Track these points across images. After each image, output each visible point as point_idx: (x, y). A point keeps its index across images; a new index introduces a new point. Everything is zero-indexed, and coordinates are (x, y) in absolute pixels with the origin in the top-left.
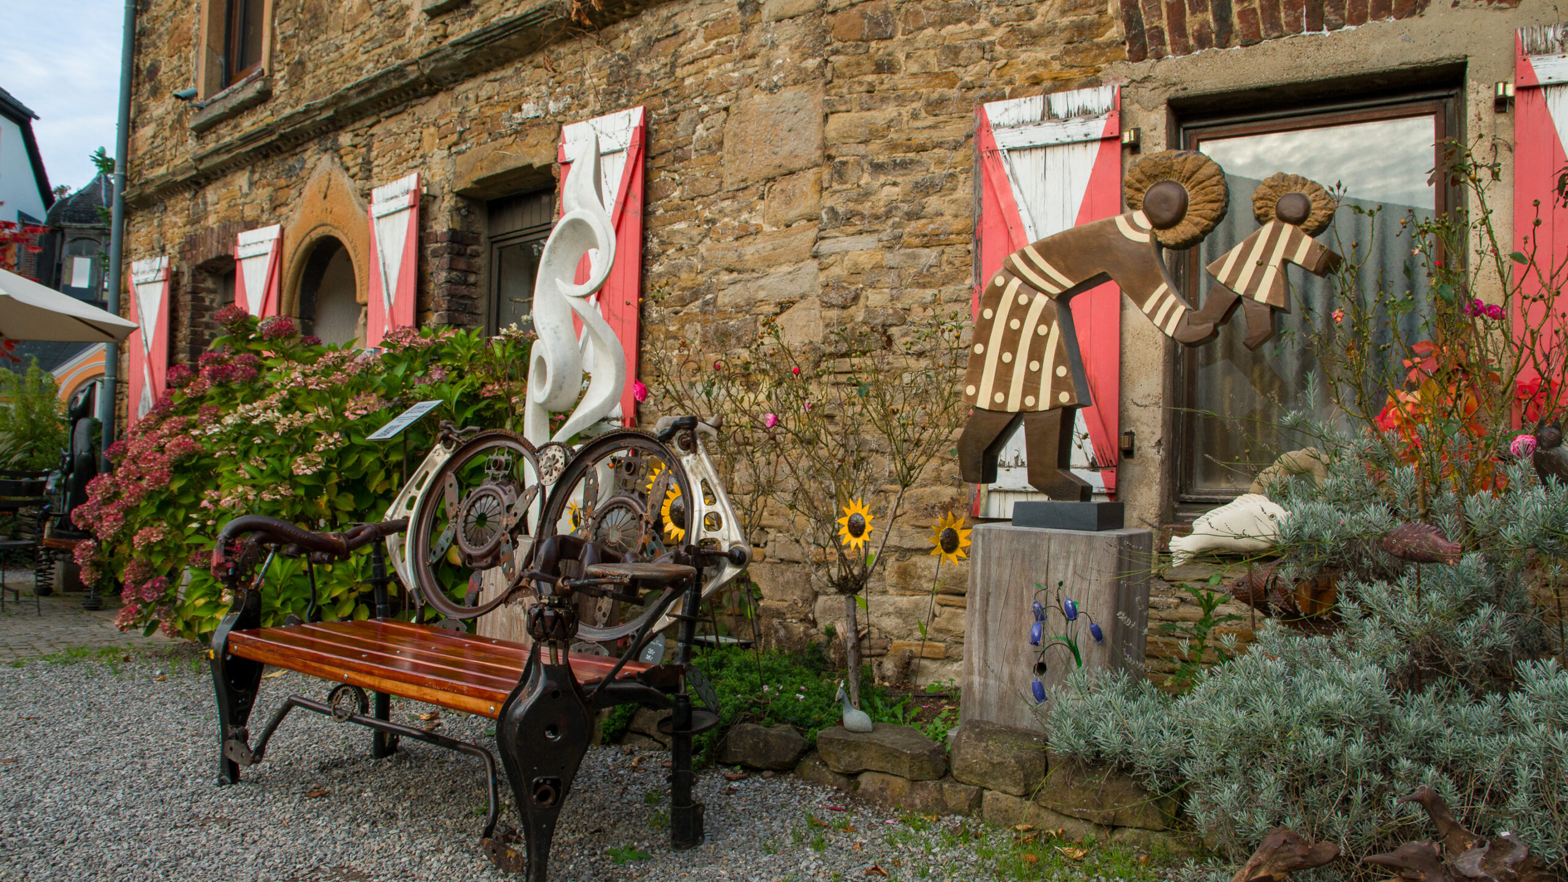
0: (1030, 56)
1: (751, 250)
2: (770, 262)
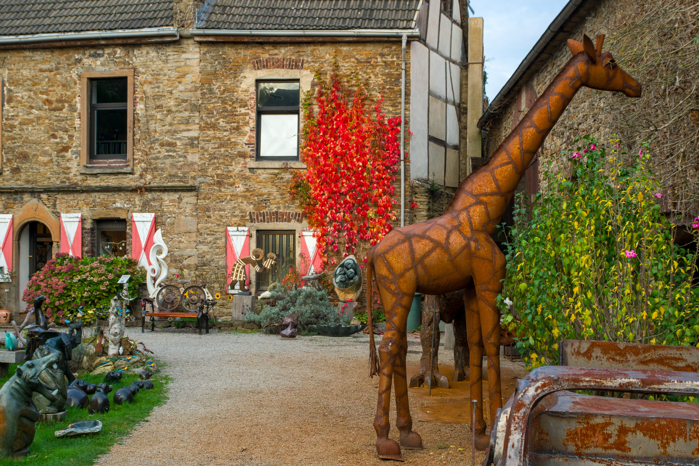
0: (234, 219)
1: (182, 245)
2: (186, 248)
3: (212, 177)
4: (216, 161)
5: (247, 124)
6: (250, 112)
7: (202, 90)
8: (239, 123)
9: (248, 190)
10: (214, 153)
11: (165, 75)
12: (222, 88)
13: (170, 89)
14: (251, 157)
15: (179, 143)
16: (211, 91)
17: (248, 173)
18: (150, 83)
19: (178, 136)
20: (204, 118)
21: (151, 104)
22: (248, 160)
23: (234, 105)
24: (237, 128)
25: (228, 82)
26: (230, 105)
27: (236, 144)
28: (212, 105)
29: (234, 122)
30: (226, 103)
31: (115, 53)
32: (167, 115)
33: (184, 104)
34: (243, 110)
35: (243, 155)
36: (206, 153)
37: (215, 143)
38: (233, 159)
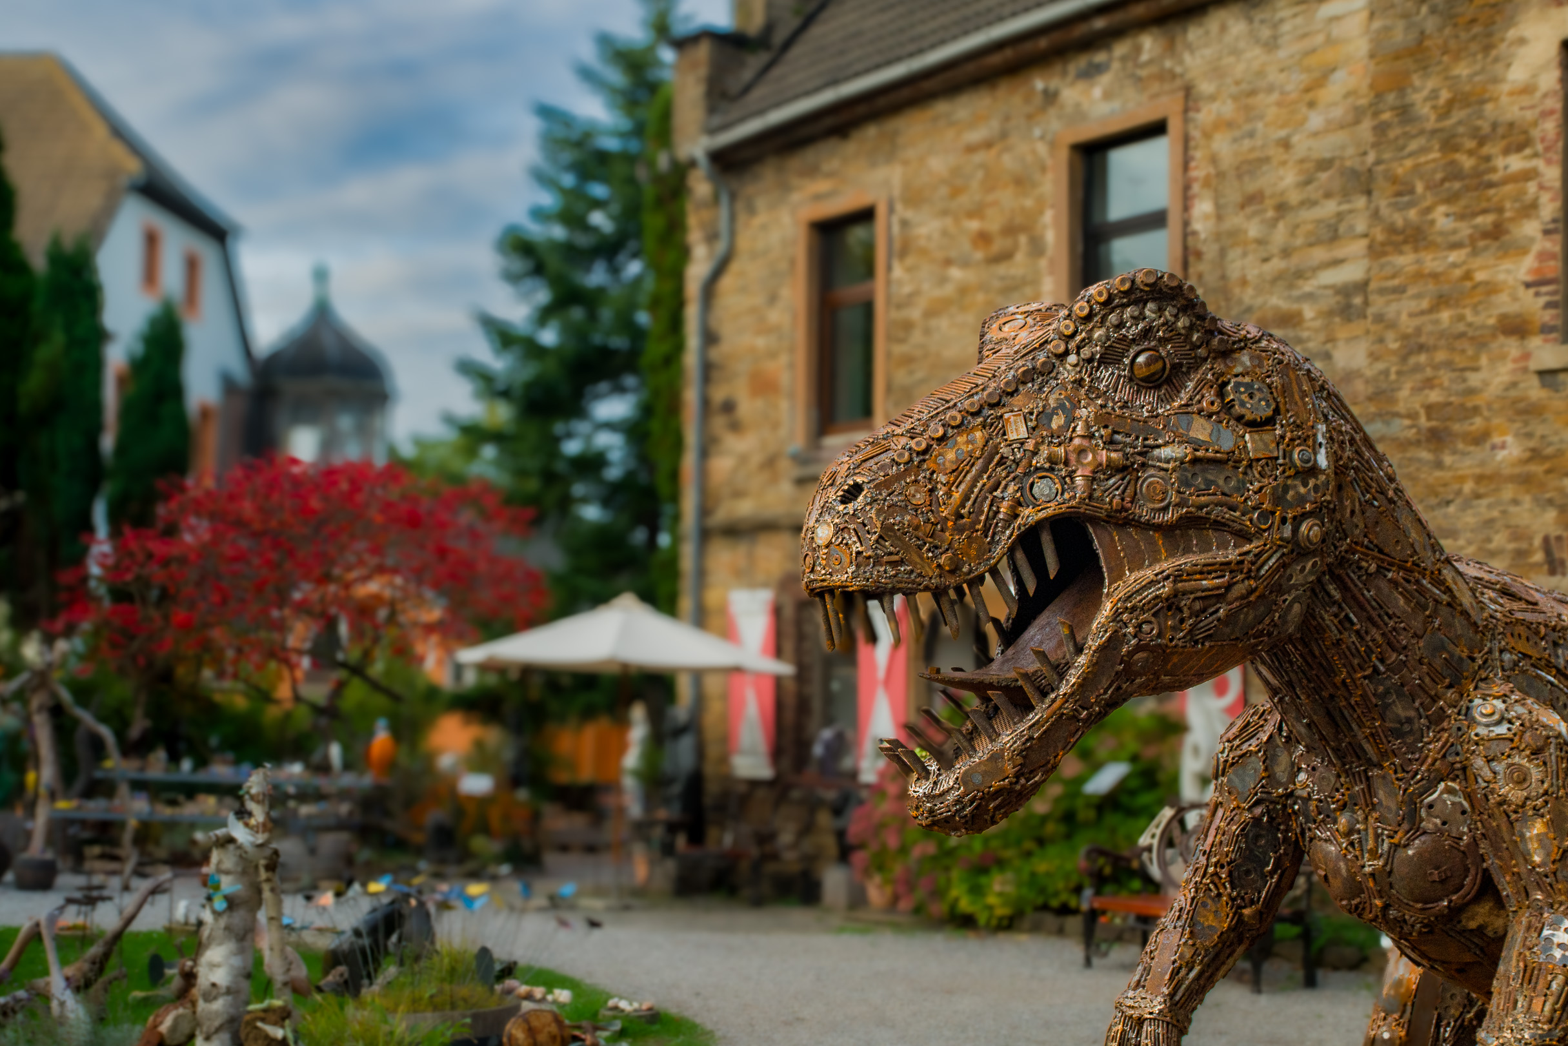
3: (1412, 416)
4: (1422, 358)
5: (1530, 209)
6: (1539, 163)
7: (1376, 114)
8: (1500, 210)
9: (1535, 455)
10: (1418, 331)
11: (1270, 89)
12: (1445, 95)
13: (1282, 133)
14: (1545, 329)
15: (1309, 312)
16: (1405, 112)
17: (1535, 391)
18: (1230, 125)
19: (1308, 287)
20: (1385, 211)
21: (1233, 195)
22: (1535, 342)
23: (1486, 150)
24: (1496, 233)
25: (1462, 70)
26: (1471, 153)
27: (1491, 289)
28: (1409, 163)
29: (1485, 211)
30: (1456, 149)
31: (1138, 50)
32: (1273, 223)
33: (1324, 176)
34: (1516, 163)
35: (1516, 328)
36: (1390, 336)
37: (1418, 296)
38: (1481, 344)
